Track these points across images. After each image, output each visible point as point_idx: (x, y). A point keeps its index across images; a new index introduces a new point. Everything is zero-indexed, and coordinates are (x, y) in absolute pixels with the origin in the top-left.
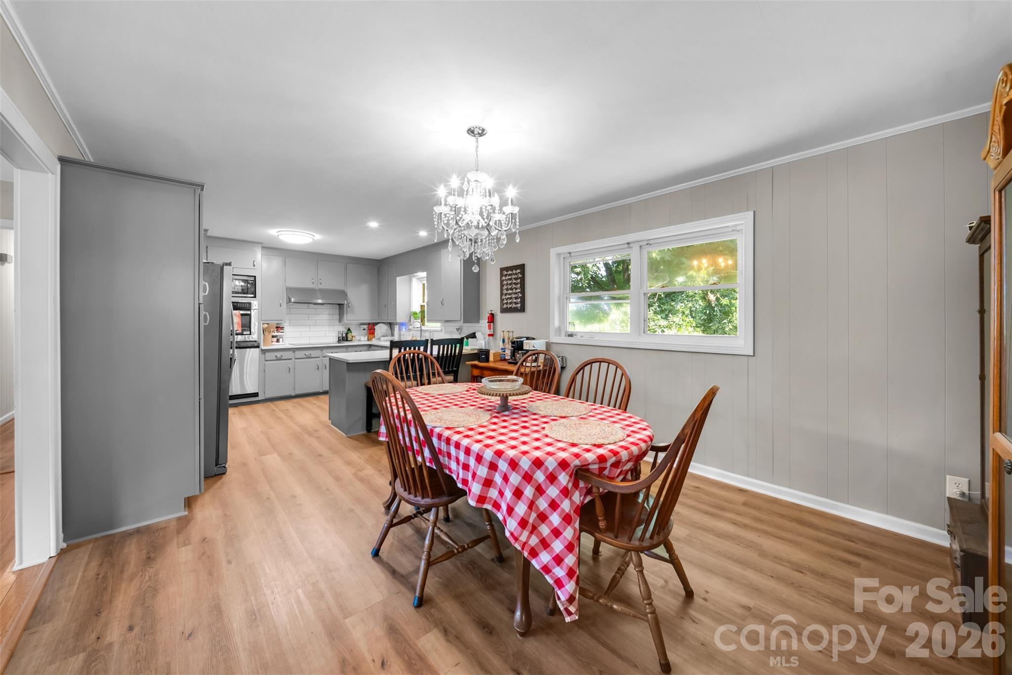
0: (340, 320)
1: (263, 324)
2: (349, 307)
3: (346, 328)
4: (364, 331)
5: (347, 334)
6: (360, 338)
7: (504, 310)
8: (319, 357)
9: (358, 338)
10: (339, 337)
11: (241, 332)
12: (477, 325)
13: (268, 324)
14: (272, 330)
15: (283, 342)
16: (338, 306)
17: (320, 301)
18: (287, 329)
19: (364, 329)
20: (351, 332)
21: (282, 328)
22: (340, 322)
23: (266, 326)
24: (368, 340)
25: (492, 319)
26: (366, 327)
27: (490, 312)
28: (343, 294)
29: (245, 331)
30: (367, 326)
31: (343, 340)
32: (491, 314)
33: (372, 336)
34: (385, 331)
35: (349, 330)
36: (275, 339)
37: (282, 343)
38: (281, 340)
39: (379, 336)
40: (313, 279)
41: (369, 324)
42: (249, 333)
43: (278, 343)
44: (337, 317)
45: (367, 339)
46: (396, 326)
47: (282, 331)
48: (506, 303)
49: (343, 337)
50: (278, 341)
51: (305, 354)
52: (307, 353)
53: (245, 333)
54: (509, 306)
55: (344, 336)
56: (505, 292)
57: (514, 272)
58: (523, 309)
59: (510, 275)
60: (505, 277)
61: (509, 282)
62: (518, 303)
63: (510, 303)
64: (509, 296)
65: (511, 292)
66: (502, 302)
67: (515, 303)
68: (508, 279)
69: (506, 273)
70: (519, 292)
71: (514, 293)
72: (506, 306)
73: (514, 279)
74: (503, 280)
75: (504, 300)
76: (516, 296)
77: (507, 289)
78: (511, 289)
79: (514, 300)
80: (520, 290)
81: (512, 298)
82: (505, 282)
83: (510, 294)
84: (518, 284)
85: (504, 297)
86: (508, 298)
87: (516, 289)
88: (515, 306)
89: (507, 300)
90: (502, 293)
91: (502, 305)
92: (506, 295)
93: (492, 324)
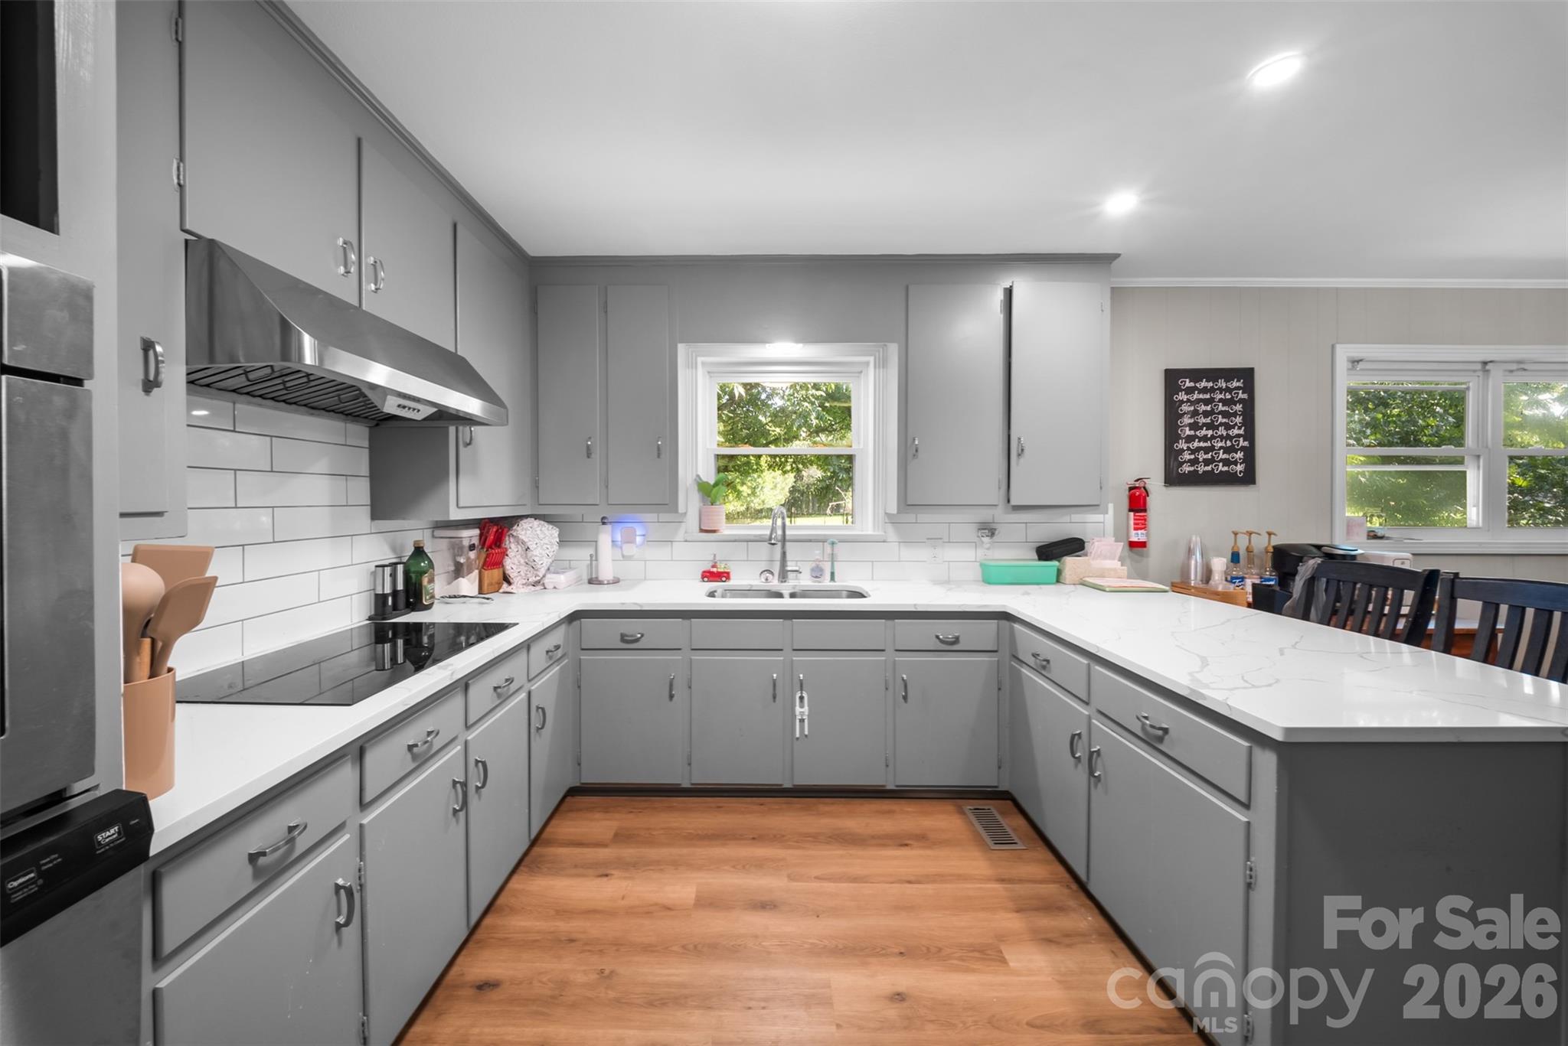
7: (1174, 478)
25: (1137, 501)
27: (1141, 483)
32: (1138, 487)
48: (1190, 461)
54: (1201, 469)
56: (1188, 432)
57: (1222, 384)
58: (1249, 478)
59: (1205, 390)
60: (1187, 394)
61: (1203, 408)
62: (1235, 463)
63: (1207, 462)
64: (1202, 444)
65: (1210, 433)
66: (1171, 454)
67: (1226, 462)
68: (1199, 401)
69: (1192, 384)
70: (1239, 436)
71: (1222, 437)
72: (1187, 468)
73: (1220, 400)
74: (1182, 402)
75: (1182, 451)
76: (1229, 443)
77: (1194, 426)
78: (1210, 426)
79: (1222, 456)
80: (1241, 432)
81: (1212, 449)
82: (1185, 408)
83: (1205, 439)
84: (1235, 414)
85: (1182, 445)
86: (1199, 449)
87: (1228, 427)
88: (1226, 469)
89: (1191, 452)
90: (1172, 435)
91: (1172, 465)
92: (1190, 439)
93: (1145, 514)
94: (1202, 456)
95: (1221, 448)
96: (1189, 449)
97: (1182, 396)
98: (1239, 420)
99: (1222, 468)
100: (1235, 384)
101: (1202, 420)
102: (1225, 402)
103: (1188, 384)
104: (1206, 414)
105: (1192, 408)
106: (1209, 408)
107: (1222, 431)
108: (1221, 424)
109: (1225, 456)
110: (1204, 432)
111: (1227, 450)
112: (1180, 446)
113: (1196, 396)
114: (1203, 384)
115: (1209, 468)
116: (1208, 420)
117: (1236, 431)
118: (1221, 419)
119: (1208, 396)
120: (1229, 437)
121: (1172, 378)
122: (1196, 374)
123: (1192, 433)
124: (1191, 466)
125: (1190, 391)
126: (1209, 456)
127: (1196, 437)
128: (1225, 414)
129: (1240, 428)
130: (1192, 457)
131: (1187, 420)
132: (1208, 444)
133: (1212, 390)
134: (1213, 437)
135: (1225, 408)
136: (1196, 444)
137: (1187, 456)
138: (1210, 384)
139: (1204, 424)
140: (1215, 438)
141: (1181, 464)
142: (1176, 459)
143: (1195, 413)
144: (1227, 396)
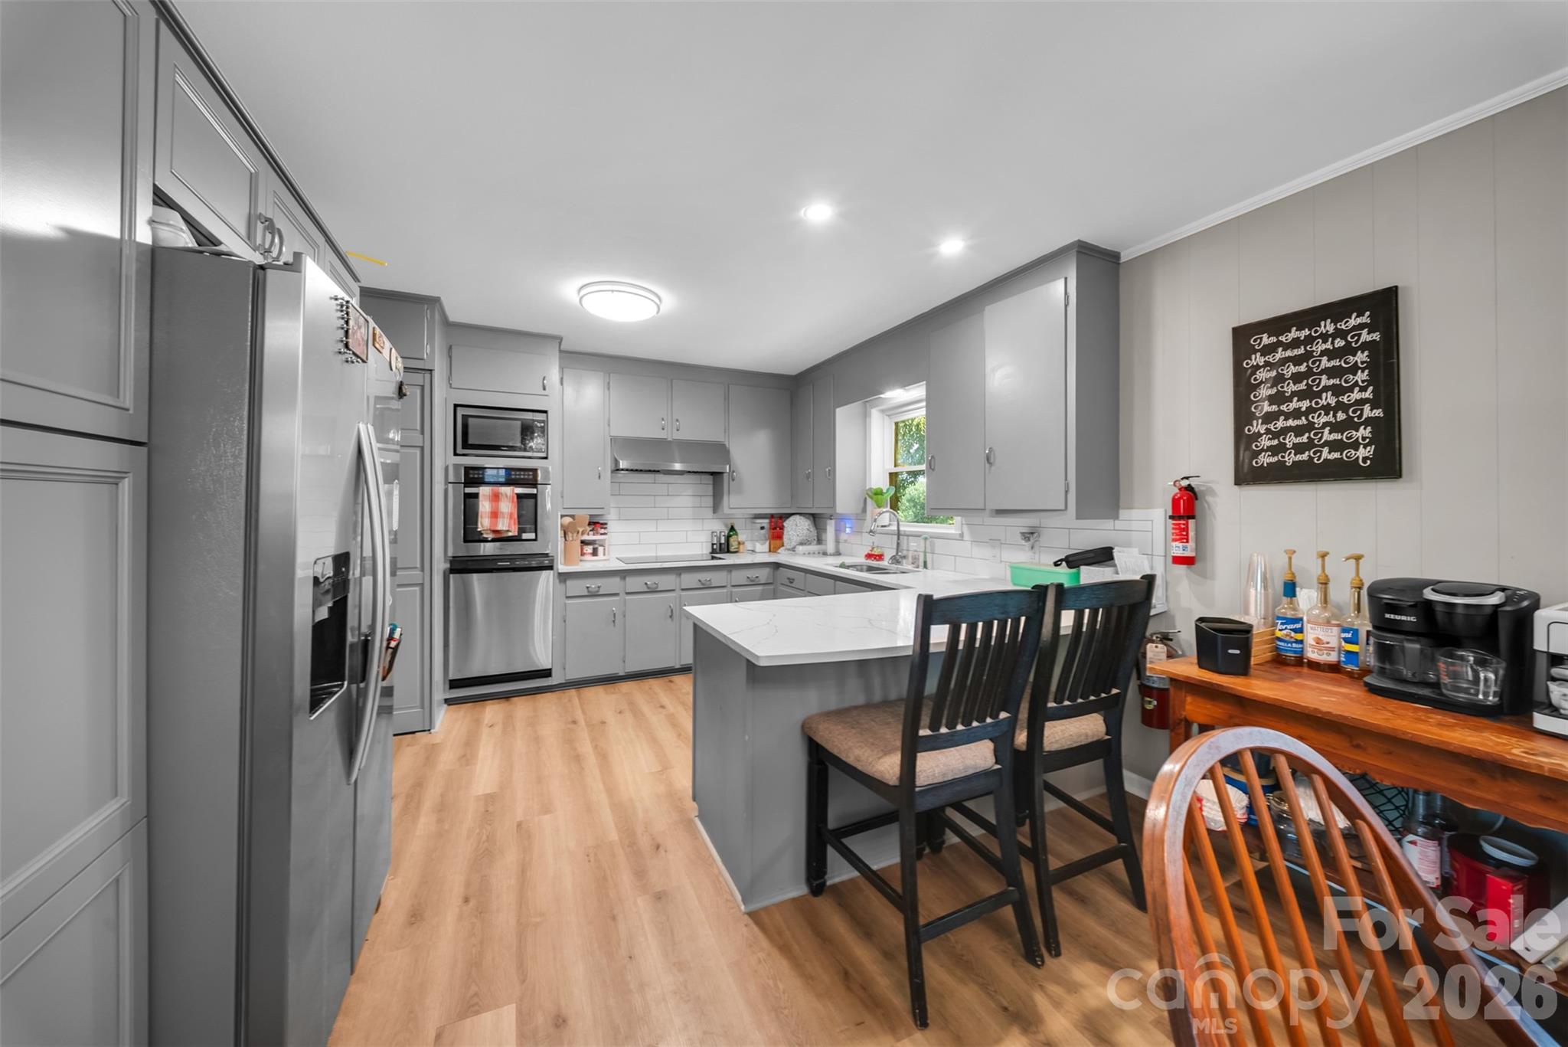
0: (716, 507)
1: (562, 516)
2: (733, 480)
3: (726, 526)
4: (763, 531)
5: (728, 537)
6: (755, 547)
7: (1247, 475)
8: (673, 590)
9: (749, 546)
10: (713, 544)
11: (516, 534)
12: (1109, 524)
13: (572, 516)
14: (581, 530)
15: (604, 554)
16: (711, 477)
17: (678, 467)
18: (613, 526)
19: (762, 528)
20: (736, 534)
21: (603, 525)
22: (714, 513)
23: (568, 520)
24: (770, 551)
26: (765, 522)
27: (1185, 483)
28: (721, 451)
29: (525, 532)
30: (767, 521)
31: (721, 551)
32: (1189, 488)
33: (778, 542)
34: (805, 532)
35: (732, 529)
36: (589, 549)
37: (604, 558)
38: (601, 549)
39: (793, 544)
40: (663, 419)
41: (772, 516)
42: (532, 536)
43: (595, 558)
44: (709, 501)
45: (767, 550)
46: (829, 521)
47: (603, 531)
48: (1270, 448)
49: (721, 544)
50: (595, 553)
51: (646, 584)
52: (650, 580)
53: (525, 536)
54: (1290, 459)
55: (723, 541)
56: (1267, 408)
57: (1328, 327)
58: (1386, 464)
59: (1295, 343)
60: (1263, 355)
61: (1293, 370)
62: (1355, 445)
63: (1299, 449)
64: (1291, 423)
65: (1305, 405)
66: (1243, 440)
67: (1334, 446)
68: (1284, 361)
69: (1273, 339)
70: (1362, 402)
71: (1327, 409)
72: (1265, 459)
73: (1323, 353)
74: (1257, 367)
75: (1259, 435)
76: (1341, 416)
77: (1278, 399)
78: (1309, 394)
79: (1327, 436)
80: (1368, 394)
81: (1310, 427)
82: (1262, 373)
83: (1297, 414)
84: (1354, 369)
85: (1258, 427)
86: (1285, 431)
87: (1337, 391)
88: (1336, 455)
89: (1275, 435)
90: (1243, 414)
91: (1245, 456)
92: (1269, 418)
93: (1191, 522)
94: (1290, 440)
95: (1325, 425)
96: (1268, 431)
97: (1258, 359)
98: (1361, 376)
99: (1327, 454)
100: (1353, 322)
101: (1290, 388)
102: (1333, 353)
103: (1266, 340)
104: (1297, 378)
105: (1274, 373)
106: (1304, 367)
107: (1329, 399)
108: (1326, 389)
109: (1336, 438)
110: (1294, 404)
111: (1336, 427)
112: (1254, 429)
113: (1280, 354)
114: (1294, 334)
115: (1305, 457)
116: (1302, 386)
117: (1356, 395)
118: (1325, 381)
119: (1303, 351)
120: (1341, 406)
121: (1243, 335)
122: (1278, 325)
123: (1274, 408)
124: (1273, 455)
125: (1270, 349)
126: (1305, 438)
127: (1280, 413)
128: (1334, 372)
129: (1363, 389)
130: (1275, 442)
131: (1265, 391)
132: (1303, 421)
133: (1309, 340)
134: (1311, 410)
135: (1335, 363)
136: (1281, 423)
137: (1265, 442)
138: (1306, 334)
139: (1294, 394)
140: (1314, 410)
141: (1256, 454)
142: (1248, 447)
143: (1279, 379)
144: (1340, 343)
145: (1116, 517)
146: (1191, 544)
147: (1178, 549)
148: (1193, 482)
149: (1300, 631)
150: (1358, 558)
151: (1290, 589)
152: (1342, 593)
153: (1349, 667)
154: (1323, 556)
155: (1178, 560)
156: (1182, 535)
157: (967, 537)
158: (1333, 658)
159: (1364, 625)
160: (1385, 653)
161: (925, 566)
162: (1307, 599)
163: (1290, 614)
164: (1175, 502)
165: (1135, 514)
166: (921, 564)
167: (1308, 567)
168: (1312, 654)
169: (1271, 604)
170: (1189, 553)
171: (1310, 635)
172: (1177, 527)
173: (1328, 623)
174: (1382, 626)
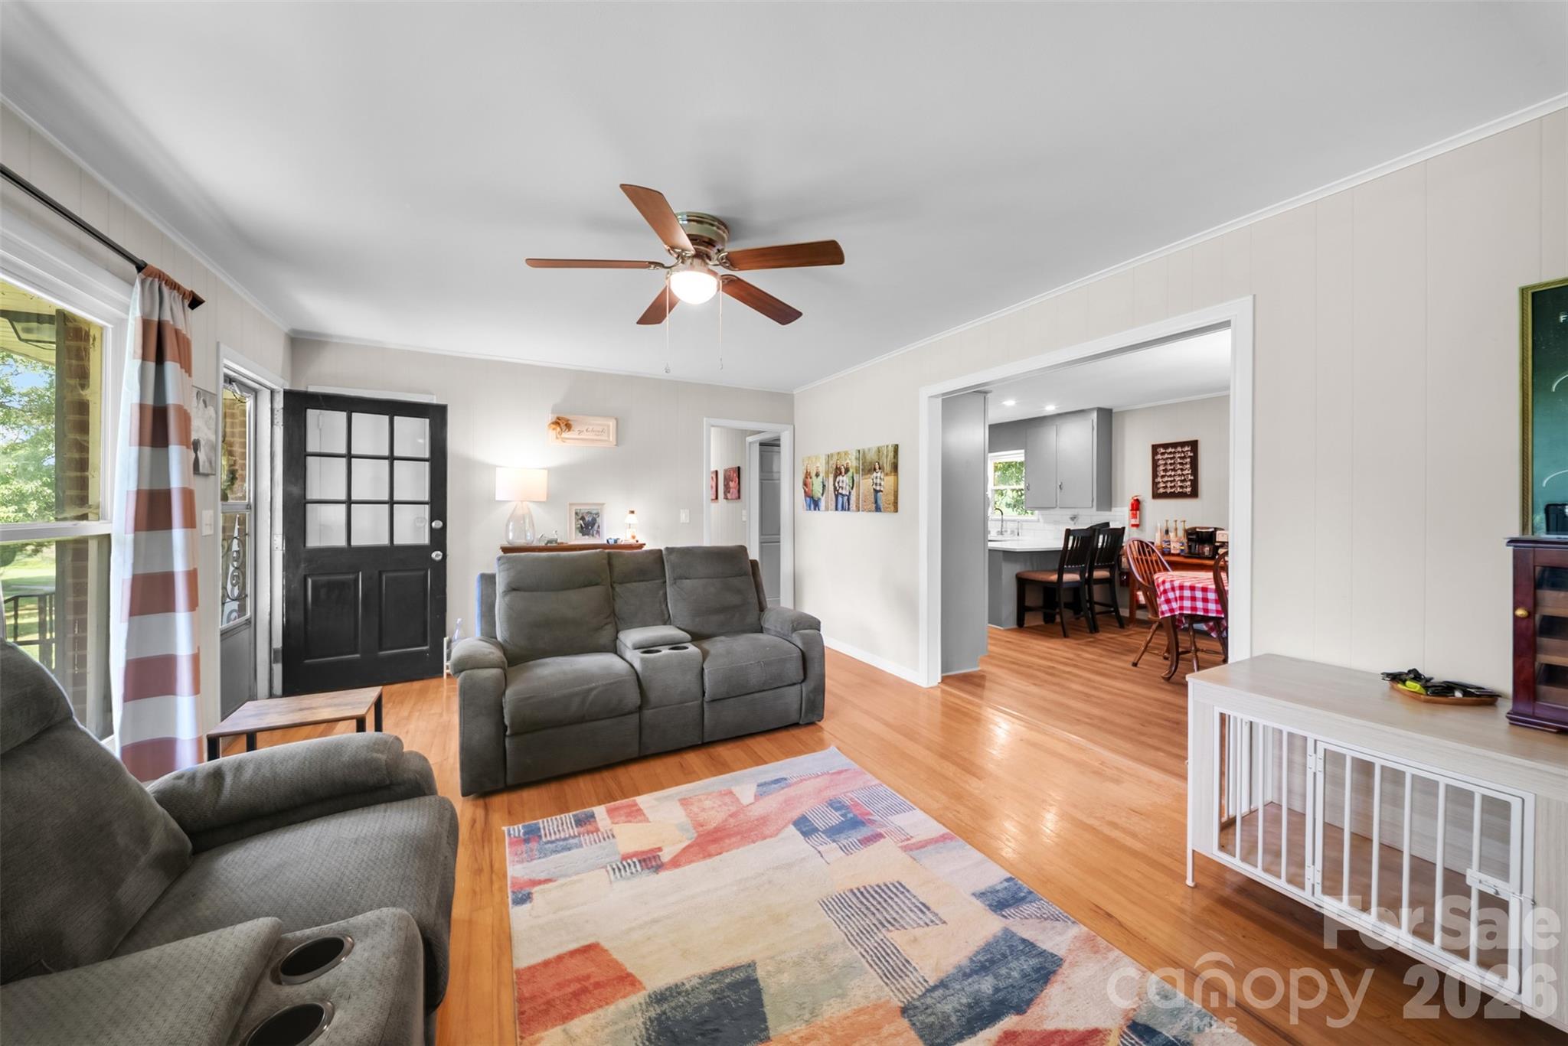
7: (1156, 495)
12: (1107, 513)
25: (1136, 506)
27: (1136, 498)
32: (1137, 500)
48: (1164, 487)
54: (1169, 491)
56: (1162, 473)
57: (1179, 449)
58: (1194, 494)
59: (1171, 453)
60: (1161, 455)
61: (1169, 461)
62: (1186, 487)
63: (1171, 487)
64: (1169, 479)
65: (1173, 473)
66: (1155, 484)
67: (1181, 487)
68: (1167, 458)
69: (1165, 451)
70: (1189, 474)
71: (1179, 475)
72: (1161, 491)
73: (1179, 457)
74: (1159, 460)
75: (1159, 482)
76: (1183, 478)
77: (1165, 470)
78: (1174, 470)
79: (1179, 483)
80: (1190, 472)
81: (1174, 480)
82: (1161, 462)
83: (1171, 476)
84: (1186, 464)
85: (1159, 480)
86: (1167, 481)
87: (1182, 470)
88: (1181, 490)
89: (1165, 483)
90: (1155, 475)
91: (1155, 489)
92: (1163, 477)
93: (1138, 512)
94: (1169, 485)
95: (1178, 480)
96: (1162, 481)
97: (1159, 457)
98: (1188, 466)
99: (1179, 490)
100: (1186, 449)
101: (1169, 467)
102: (1181, 458)
103: (1162, 450)
104: (1171, 464)
105: (1165, 462)
106: (1172, 461)
107: (1179, 472)
108: (1180, 469)
109: (1181, 484)
110: (1170, 473)
111: (1182, 481)
113: (1166, 456)
114: (1170, 450)
115: (1172, 490)
116: (1172, 467)
117: (1188, 472)
118: (1179, 466)
119: (1172, 456)
120: (1184, 475)
121: (1155, 448)
122: (1166, 446)
123: (1165, 474)
124: (1165, 489)
125: (1163, 454)
126: (1173, 484)
127: (1167, 475)
128: (1181, 464)
129: (1189, 470)
130: (1165, 485)
131: (1162, 468)
132: (1172, 479)
133: (1174, 453)
134: (1175, 475)
135: (1181, 461)
136: (1166, 479)
137: (1162, 485)
138: (1173, 450)
139: (1171, 470)
141: (1159, 488)
142: (1157, 486)
143: (1166, 464)
144: (1183, 455)
145: (1110, 510)
146: (1138, 520)
147: (1134, 522)
148: (1138, 498)
149: (1169, 545)
150: (1184, 521)
151: (1167, 532)
152: (1181, 533)
153: (1182, 554)
154: (1176, 521)
155: (1133, 525)
156: (1134, 516)
157: (1041, 520)
158: (1178, 552)
159: (1185, 541)
160: (1190, 547)
161: (1018, 534)
162: (1172, 535)
163: (1167, 540)
164: (1132, 505)
165: (1118, 509)
166: (1016, 534)
167: (1171, 526)
168: (1172, 552)
169: (1162, 537)
170: (1138, 523)
171: (1173, 545)
172: (1133, 514)
173: (1177, 542)
174: (1189, 540)
